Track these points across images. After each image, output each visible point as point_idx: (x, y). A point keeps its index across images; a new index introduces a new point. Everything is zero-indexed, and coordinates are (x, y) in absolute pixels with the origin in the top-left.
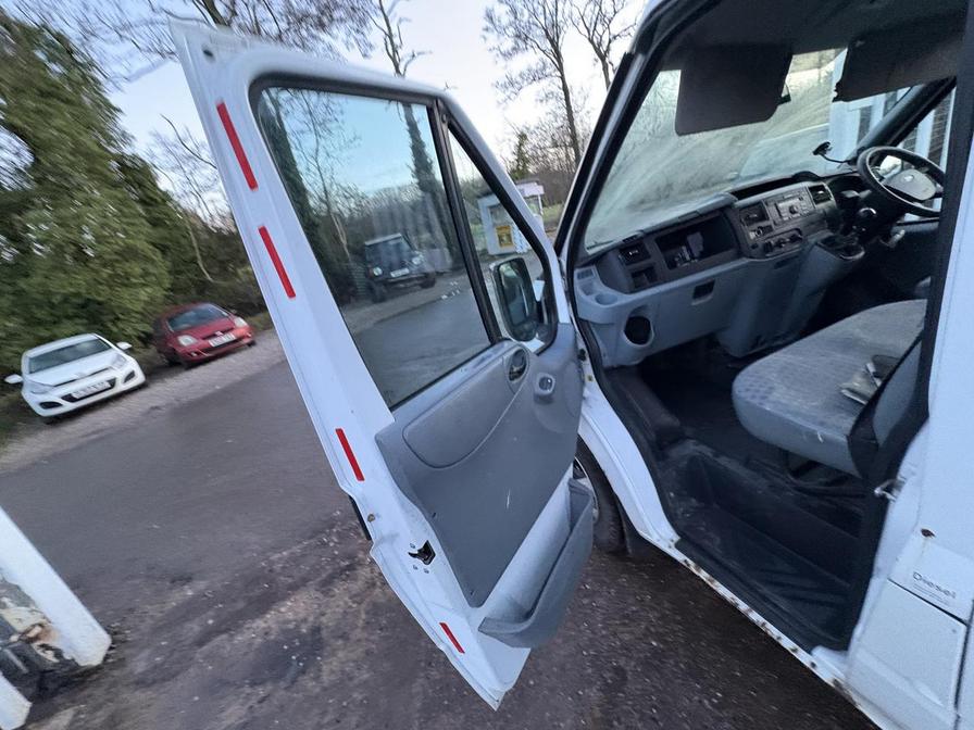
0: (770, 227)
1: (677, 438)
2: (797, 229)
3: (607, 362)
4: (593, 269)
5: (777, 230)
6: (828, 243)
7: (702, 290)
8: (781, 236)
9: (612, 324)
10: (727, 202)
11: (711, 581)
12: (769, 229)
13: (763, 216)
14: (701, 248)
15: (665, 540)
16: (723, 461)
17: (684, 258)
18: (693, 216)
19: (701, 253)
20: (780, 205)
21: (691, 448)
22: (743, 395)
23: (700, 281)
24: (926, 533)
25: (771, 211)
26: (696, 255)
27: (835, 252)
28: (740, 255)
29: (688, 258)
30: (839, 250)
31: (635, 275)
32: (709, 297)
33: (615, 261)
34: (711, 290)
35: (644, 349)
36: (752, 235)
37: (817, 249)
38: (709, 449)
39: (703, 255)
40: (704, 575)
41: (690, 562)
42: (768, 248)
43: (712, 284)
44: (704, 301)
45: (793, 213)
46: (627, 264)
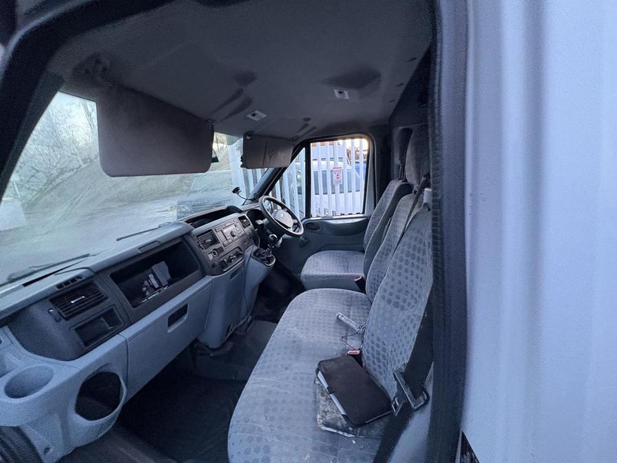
0: (221, 248)
2: (238, 247)
5: (226, 250)
6: (256, 255)
8: (230, 254)
10: (183, 233)
12: (221, 250)
13: (215, 241)
14: (168, 276)
17: (152, 287)
18: (154, 245)
19: (169, 280)
20: (225, 231)
25: (219, 235)
26: (164, 283)
27: (262, 261)
28: (203, 275)
30: (263, 260)
31: (83, 329)
32: (185, 318)
33: (45, 318)
34: (186, 312)
36: (211, 257)
37: (251, 259)
42: (223, 265)
43: (186, 306)
44: (182, 322)
45: (233, 236)
46: (67, 319)
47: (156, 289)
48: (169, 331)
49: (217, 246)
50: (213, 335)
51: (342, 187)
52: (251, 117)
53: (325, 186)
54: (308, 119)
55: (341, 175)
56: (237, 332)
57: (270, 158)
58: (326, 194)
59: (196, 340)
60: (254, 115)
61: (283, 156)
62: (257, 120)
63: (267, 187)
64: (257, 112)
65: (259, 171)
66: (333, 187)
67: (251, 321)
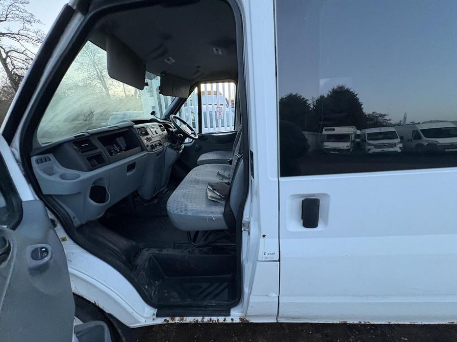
0: (151, 138)
1: (137, 252)
2: (160, 140)
3: (77, 222)
4: (51, 156)
5: (154, 140)
7: (131, 167)
8: (156, 143)
9: (79, 193)
10: (130, 125)
11: (182, 320)
13: (147, 134)
14: (125, 145)
15: (150, 318)
16: (165, 252)
17: (116, 151)
18: (115, 128)
19: (126, 147)
20: (152, 130)
21: (146, 254)
22: (176, 212)
23: (129, 162)
24: (264, 236)
25: (149, 131)
26: (123, 148)
27: (175, 150)
28: (143, 150)
29: (118, 150)
31: (90, 159)
32: (134, 171)
33: (72, 151)
34: (134, 167)
35: (105, 206)
36: (145, 141)
37: (168, 149)
38: (156, 249)
39: (127, 149)
40: (177, 320)
41: (168, 319)
42: (152, 147)
43: (135, 163)
44: (132, 173)
45: (157, 133)
46: (82, 152)
47: (118, 152)
48: (127, 175)
49: (148, 137)
50: (147, 191)
51: (223, 121)
52: (167, 61)
53: (211, 122)
54: (199, 67)
55: (222, 113)
56: (159, 195)
57: (176, 89)
58: (212, 127)
59: (136, 191)
60: (168, 60)
61: (184, 91)
62: (169, 63)
63: (176, 108)
64: (170, 58)
65: (169, 98)
66: (217, 121)
67: (167, 191)
